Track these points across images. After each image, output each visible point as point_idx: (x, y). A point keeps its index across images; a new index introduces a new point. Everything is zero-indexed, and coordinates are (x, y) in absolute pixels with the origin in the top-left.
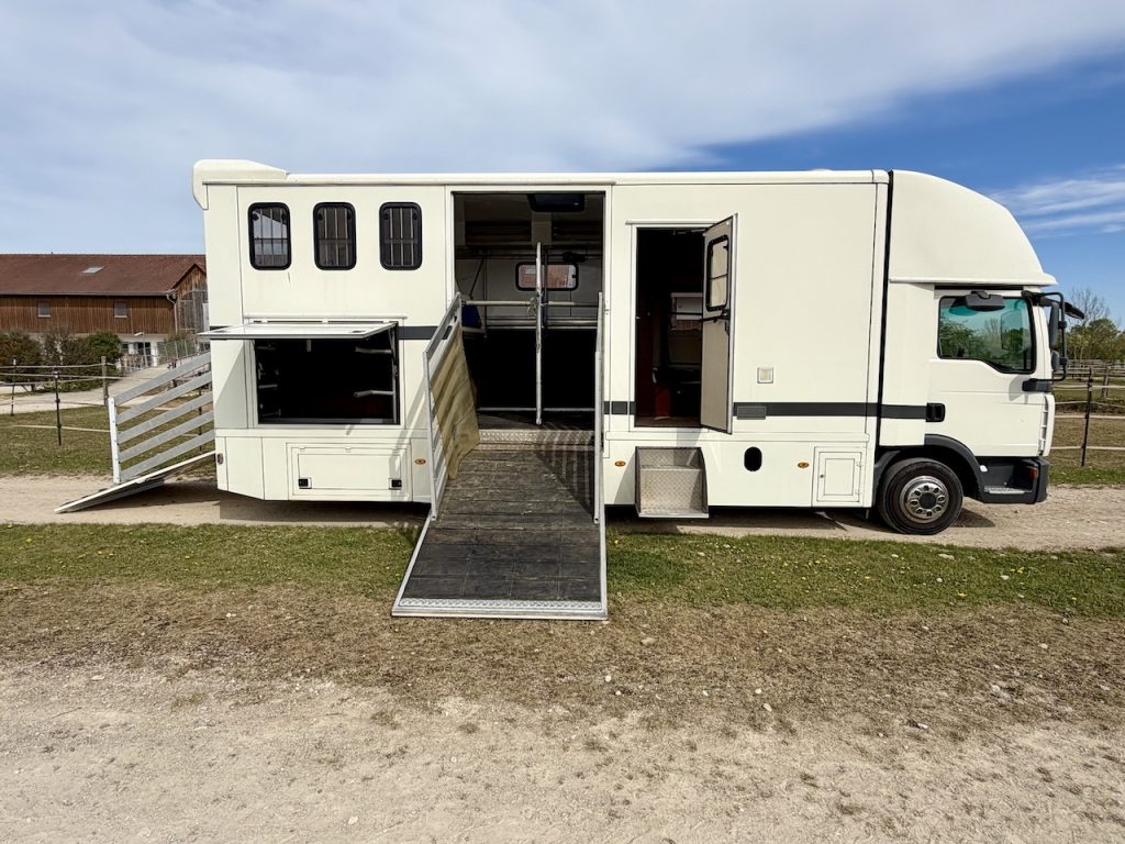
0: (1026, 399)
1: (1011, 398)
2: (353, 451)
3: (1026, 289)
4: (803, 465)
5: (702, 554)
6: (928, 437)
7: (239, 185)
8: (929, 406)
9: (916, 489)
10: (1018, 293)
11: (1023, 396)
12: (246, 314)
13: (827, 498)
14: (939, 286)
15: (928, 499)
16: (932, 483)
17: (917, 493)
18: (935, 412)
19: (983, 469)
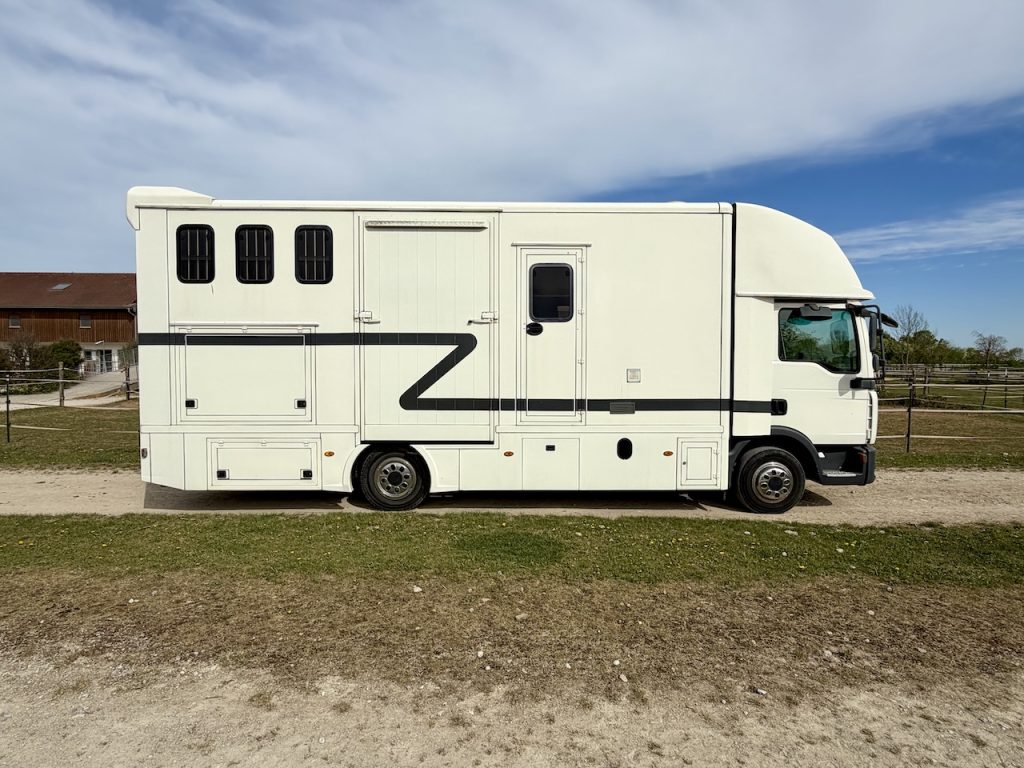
0: (853, 395)
1: (841, 394)
2: (268, 445)
3: (849, 302)
4: (668, 454)
5: (580, 534)
6: (774, 428)
7: (168, 209)
8: (774, 402)
9: (765, 474)
10: (842, 306)
11: (850, 392)
12: (172, 322)
13: (689, 482)
14: (778, 300)
15: (775, 482)
16: (777, 468)
17: (766, 477)
18: (778, 407)
19: (821, 455)
